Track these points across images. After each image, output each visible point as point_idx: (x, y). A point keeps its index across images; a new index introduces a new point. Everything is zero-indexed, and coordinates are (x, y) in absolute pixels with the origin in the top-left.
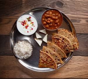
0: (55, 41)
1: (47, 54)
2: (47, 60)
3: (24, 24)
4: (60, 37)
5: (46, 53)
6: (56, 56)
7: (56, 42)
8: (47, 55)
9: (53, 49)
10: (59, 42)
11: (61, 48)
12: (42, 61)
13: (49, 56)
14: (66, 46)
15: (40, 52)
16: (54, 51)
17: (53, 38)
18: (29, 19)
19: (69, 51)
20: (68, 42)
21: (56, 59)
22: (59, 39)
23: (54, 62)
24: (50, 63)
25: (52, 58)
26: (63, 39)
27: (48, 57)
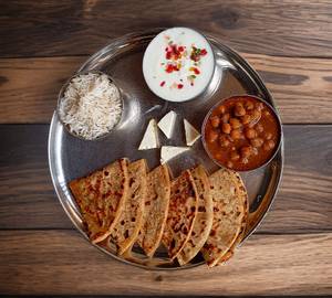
0: (181, 189)
1: (126, 185)
2: (104, 196)
3: (173, 56)
4: (202, 197)
5: (127, 179)
6: (133, 220)
7: (178, 191)
8: (122, 187)
9: (153, 196)
10: (184, 201)
11: (168, 219)
12: (93, 183)
13: (121, 196)
14: (185, 229)
15: (120, 161)
16: (147, 203)
17: (187, 173)
18: (197, 54)
19: (174, 250)
20: (203, 230)
21: (123, 223)
22: (194, 195)
23: (112, 222)
24: (103, 210)
25: (122, 208)
26: (202, 209)
27: (116, 193)
